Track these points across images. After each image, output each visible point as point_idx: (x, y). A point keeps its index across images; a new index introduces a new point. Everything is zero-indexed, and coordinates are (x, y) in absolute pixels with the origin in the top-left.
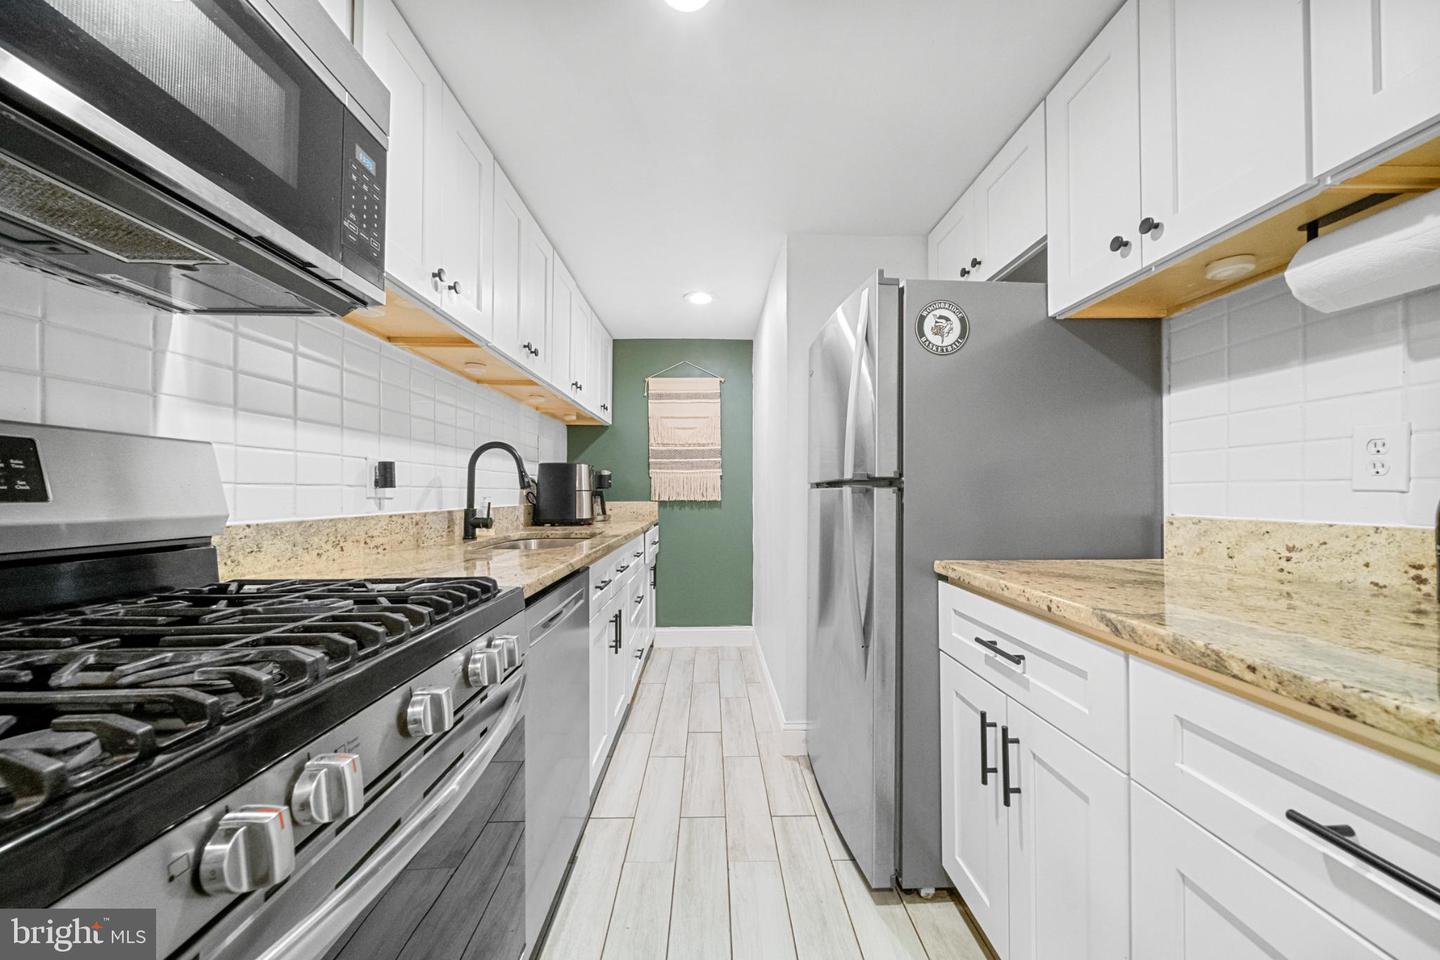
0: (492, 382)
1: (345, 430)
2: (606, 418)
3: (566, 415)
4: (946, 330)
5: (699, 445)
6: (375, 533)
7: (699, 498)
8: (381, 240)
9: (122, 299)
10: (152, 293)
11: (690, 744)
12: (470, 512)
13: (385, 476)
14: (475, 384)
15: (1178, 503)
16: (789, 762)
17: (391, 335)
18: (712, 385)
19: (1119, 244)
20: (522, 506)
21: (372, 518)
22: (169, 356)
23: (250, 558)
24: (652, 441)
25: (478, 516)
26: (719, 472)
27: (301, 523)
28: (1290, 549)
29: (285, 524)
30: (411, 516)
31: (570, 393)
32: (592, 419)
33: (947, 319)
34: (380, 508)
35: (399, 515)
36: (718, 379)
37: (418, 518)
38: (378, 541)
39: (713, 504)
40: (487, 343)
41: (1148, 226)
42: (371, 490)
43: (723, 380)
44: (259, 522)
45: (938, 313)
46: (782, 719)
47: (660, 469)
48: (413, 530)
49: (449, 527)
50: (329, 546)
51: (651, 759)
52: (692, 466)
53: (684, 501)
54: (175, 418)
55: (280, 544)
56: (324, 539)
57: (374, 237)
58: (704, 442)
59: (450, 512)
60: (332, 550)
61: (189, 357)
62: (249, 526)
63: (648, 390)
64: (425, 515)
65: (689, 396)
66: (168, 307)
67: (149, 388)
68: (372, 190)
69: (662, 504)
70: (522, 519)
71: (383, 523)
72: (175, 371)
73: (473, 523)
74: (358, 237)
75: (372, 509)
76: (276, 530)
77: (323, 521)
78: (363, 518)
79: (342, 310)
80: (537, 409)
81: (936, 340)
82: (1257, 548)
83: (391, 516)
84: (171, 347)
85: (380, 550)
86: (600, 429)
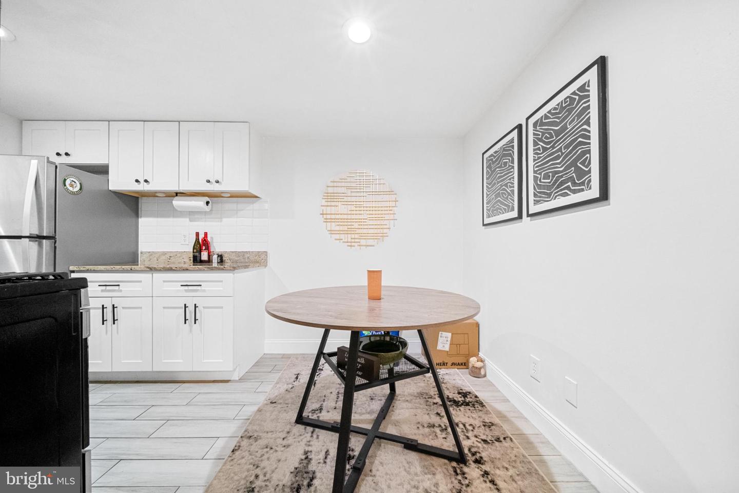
4: (75, 186)
15: (143, 247)
19: (137, 181)
28: (170, 257)
33: (75, 182)
41: (146, 181)
45: (72, 179)
81: (71, 189)
82: (163, 257)
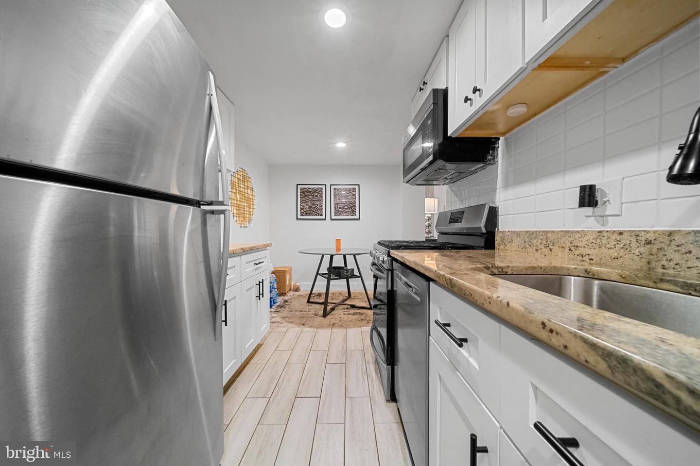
27: (528, 231)
29: (521, 232)
50: (542, 246)
76: (518, 234)
77: (540, 232)
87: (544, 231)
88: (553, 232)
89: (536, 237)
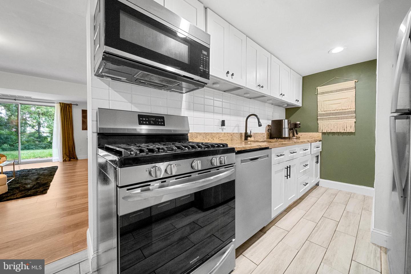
0: (254, 98)
1: (215, 114)
2: (300, 104)
3: (283, 105)
5: (343, 110)
6: (221, 136)
7: (342, 131)
8: (209, 69)
9: (176, 93)
10: (180, 91)
11: (322, 220)
12: (246, 133)
13: (223, 123)
14: (249, 99)
16: (374, 246)
17: (225, 90)
18: (351, 84)
20: (266, 133)
21: (220, 133)
22: (183, 102)
23: (195, 139)
24: (319, 110)
25: (248, 134)
26: (354, 120)
27: (205, 133)
29: (202, 133)
30: (230, 133)
31: (280, 98)
32: (293, 105)
34: (223, 131)
35: (227, 133)
36: (354, 81)
37: (232, 134)
38: (221, 138)
39: (351, 133)
40: (245, 87)
42: (220, 127)
43: (357, 81)
44: (197, 132)
46: (372, 227)
47: (323, 120)
48: (230, 137)
49: (241, 137)
50: (210, 138)
51: (302, 219)
52: (339, 118)
53: (335, 132)
54: (184, 113)
55: (201, 137)
56: (210, 137)
57: (207, 69)
58: (345, 108)
59: (241, 133)
60: (211, 139)
61: (186, 101)
62: (195, 133)
63: (317, 91)
64: (234, 133)
65: (337, 91)
66: (182, 93)
67: (180, 108)
68: (206, 59)
69: (323, 133)
70: (266, 137)
71: (223, 134)
72: (184, 104)
73: (247, 136)
74: (203, 70)
75: (220, 131)
76: (200, 134)
77: (209, 133)
78: (218, 133)
79: (203, 86)
80: (272, 104)
83: (225, 133)
84: (183, 100)
85: (222, 140)
86: (297, 108)
87: (211, 133)
88: (214, 133)
89: (208, 135)
